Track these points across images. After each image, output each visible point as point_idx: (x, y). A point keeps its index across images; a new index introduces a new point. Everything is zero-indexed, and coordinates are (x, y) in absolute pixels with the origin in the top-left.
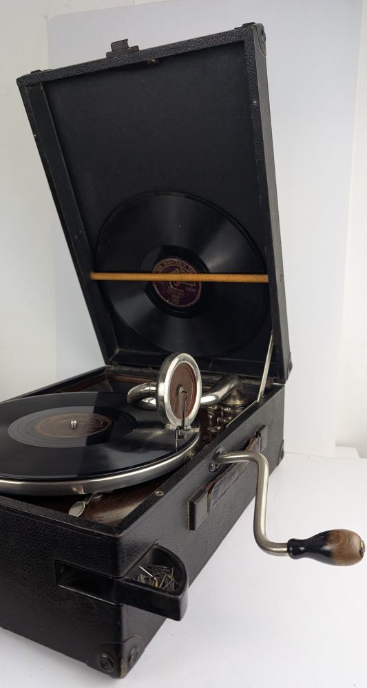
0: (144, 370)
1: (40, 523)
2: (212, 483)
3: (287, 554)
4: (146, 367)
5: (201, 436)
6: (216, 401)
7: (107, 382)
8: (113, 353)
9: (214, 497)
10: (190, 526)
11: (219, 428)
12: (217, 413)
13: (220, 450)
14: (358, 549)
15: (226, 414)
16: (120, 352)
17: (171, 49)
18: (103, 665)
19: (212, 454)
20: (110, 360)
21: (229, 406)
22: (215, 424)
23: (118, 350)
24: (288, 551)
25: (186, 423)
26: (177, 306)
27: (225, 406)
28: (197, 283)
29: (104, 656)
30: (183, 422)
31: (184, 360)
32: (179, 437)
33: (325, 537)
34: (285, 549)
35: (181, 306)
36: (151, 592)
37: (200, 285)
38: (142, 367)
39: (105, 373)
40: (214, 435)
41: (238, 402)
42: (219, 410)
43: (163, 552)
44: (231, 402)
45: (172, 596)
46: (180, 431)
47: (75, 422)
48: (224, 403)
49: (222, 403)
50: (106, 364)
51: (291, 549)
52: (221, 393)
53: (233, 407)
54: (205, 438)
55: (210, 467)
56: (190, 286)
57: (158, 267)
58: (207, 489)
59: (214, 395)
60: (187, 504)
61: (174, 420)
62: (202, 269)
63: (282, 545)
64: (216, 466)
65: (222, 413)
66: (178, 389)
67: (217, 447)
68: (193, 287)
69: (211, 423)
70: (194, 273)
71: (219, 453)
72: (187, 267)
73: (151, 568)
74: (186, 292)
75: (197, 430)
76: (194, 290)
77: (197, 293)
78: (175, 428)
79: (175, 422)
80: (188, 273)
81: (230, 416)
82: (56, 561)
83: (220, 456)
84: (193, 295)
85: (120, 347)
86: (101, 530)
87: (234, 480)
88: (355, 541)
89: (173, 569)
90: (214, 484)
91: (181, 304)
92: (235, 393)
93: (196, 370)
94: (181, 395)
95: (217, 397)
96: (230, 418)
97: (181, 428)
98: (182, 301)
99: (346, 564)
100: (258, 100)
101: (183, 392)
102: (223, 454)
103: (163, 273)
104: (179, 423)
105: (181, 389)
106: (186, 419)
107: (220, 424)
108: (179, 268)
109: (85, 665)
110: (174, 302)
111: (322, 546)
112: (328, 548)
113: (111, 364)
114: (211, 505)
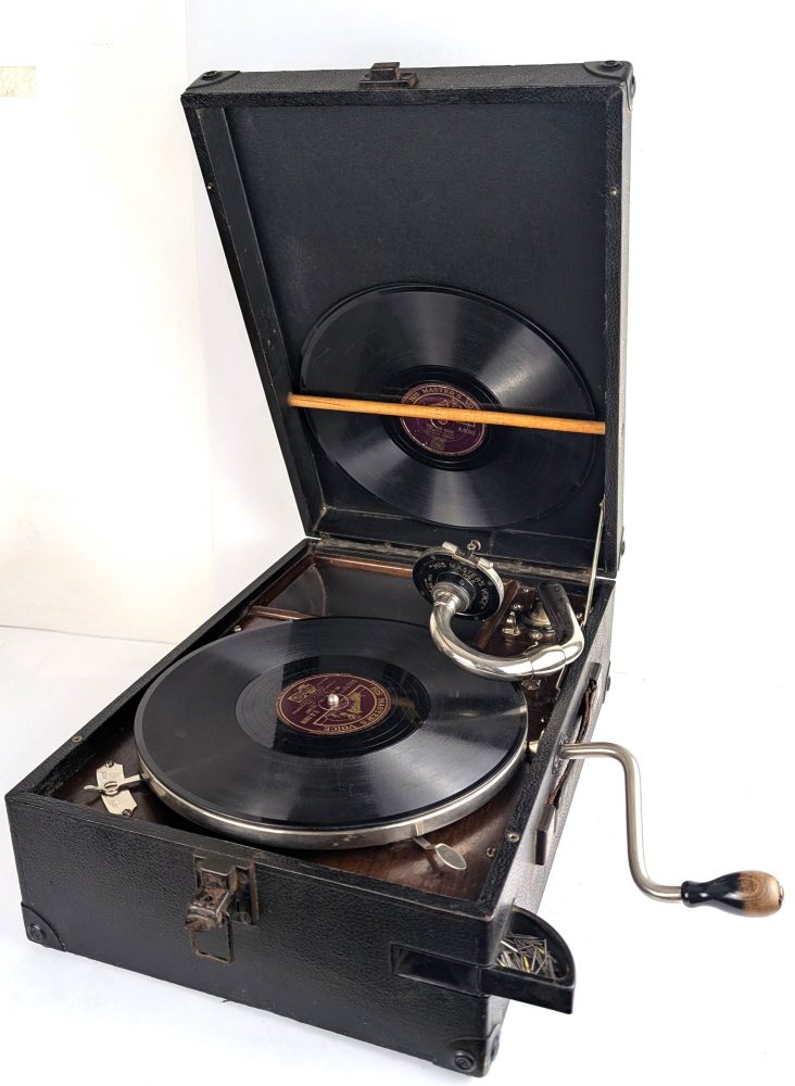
0: (377, 548)
1: (369, 901)
3: (681, 902)
4: (382, 543)
7: (313, 568)
8: (319, 514)
9: (560, 810)
10: (536, 859)
14: (777, 898)
16: (329, 511)
17: (479, 94)
18: (459, 1066)
20: (315, 528)
23: (324, 510)
24: (683, 897)
26: (438, 452)
29: (460, 1054)
33: (732, 881)
34: (678, 895)
35: (447, 453)
36: (535, 983)
38: (373, 543)
39: (309, 551)
43: (525, 916)
45: (563, 987)
50: (307, 534)
51: (686, 895)
53: (543, 630)
57: (412, 394)
58: (551, 801)
60: (535, 834)
63: (673, 889)
70: (474, 409)
73: (512, 939)
77: (477, 436)
80: (464, 408)
82: (392, 945)
83: (563, 749)
84: (471, 440)
85: (329, 504)
86: (465, 912)
88: (773, 888)
89: (545, 941)
90: (560, 791)
91: (446, 450)
98: (448, 446)
99: (761, 916)
100: (619, 188)
103: (420, 404)
108: (449, 399)
109: (431, 1063)
111: (726, 893)
112: (734, 896)
113: (317, 535)
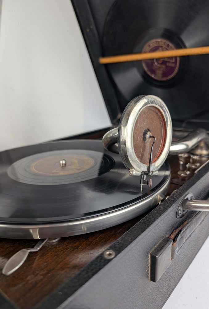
2: (178, 230)
5: (171, 179)
6: (186, 149)
8: (116, 117)
9: (179, 245)
10: (151, 277)
11: (188, 173)
12: (187, 160)
13: (189, 196)
15: (195, 162)
19: (180, 201)
20: (114, 122)
21: (197, 155)
22: (185, 169)
23: (119, 115)
25: (152, 169)
26: (160, 79)
27: (194, 155)
28: (176, 57)
30: (149, 168)
31: (152, 102)
32: (144, 182)
37: (178, 59)
40: (184, 179)
41: (204, 152)
42: (189, 157)
44: (199, 152)
46: (145, 176)
47: (64, 162)
48: (193, 152)
49: (191, 151)
52: (191, 143)
53: (201, 156)
54: (175, 181)
55: (177, 213)
56: (169, 62)
57: (146, 47)
58: (173, 237)
59: (185, 144)
60: (147, 257)
61: (137, 165)
62: (180, 45)
64: (183, 211)
65: (191, 161)
66: (145, 133)
67: (187, 193)
68: (173, 63)
69: (181, 168)
71: (187, 199)
72: (168, 45)
74: (167, 67)
75: (168, 173)
76: (173, 65)
77: (175, 67)
78: (139, 174)
79: (140, 168)
80: (168, 50)
81: (197, 163)
83: (188, 203)
87: (200, 223)
90: (180, 231)
91: (163, 78)
92: (202, 144)
93: (166, 115)
94: (149, 141)
95: (187, 145)
96: (198, 165)
97: (147, 173)
101: (150, 137)
102: (191, 200)
104: (144, 168)
105: (149, 134)
106: (152, 165)
107: (189, 169)
108: (162, 47)
110: (158, 76)
114: (176, 253)
